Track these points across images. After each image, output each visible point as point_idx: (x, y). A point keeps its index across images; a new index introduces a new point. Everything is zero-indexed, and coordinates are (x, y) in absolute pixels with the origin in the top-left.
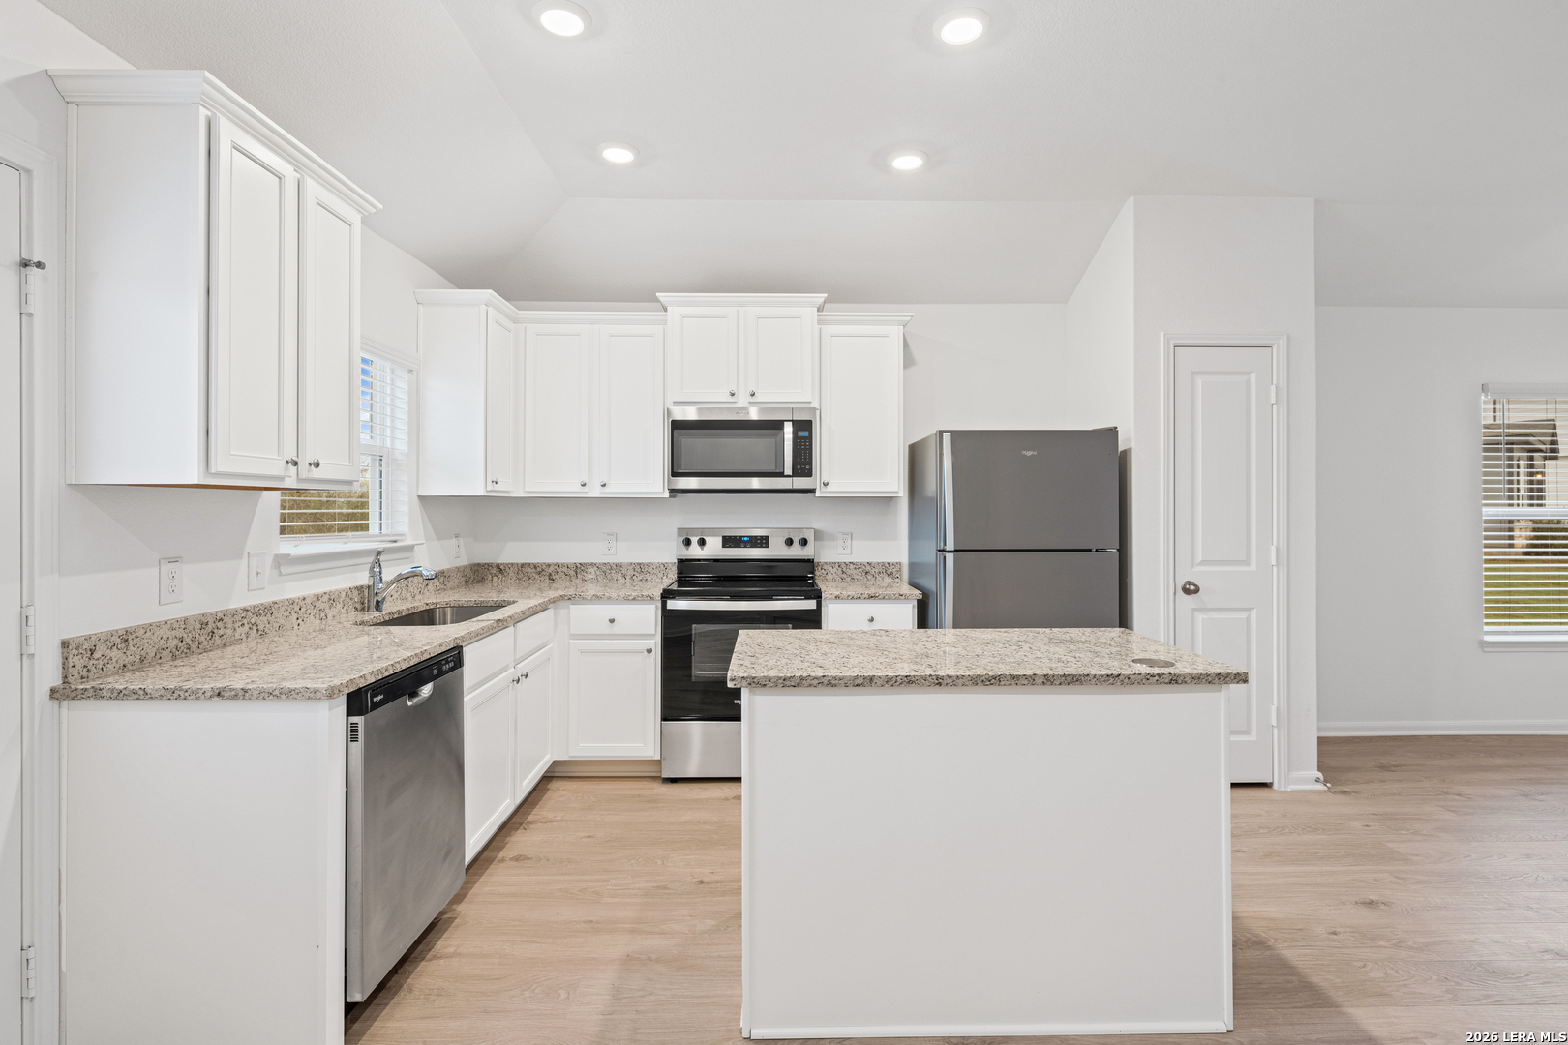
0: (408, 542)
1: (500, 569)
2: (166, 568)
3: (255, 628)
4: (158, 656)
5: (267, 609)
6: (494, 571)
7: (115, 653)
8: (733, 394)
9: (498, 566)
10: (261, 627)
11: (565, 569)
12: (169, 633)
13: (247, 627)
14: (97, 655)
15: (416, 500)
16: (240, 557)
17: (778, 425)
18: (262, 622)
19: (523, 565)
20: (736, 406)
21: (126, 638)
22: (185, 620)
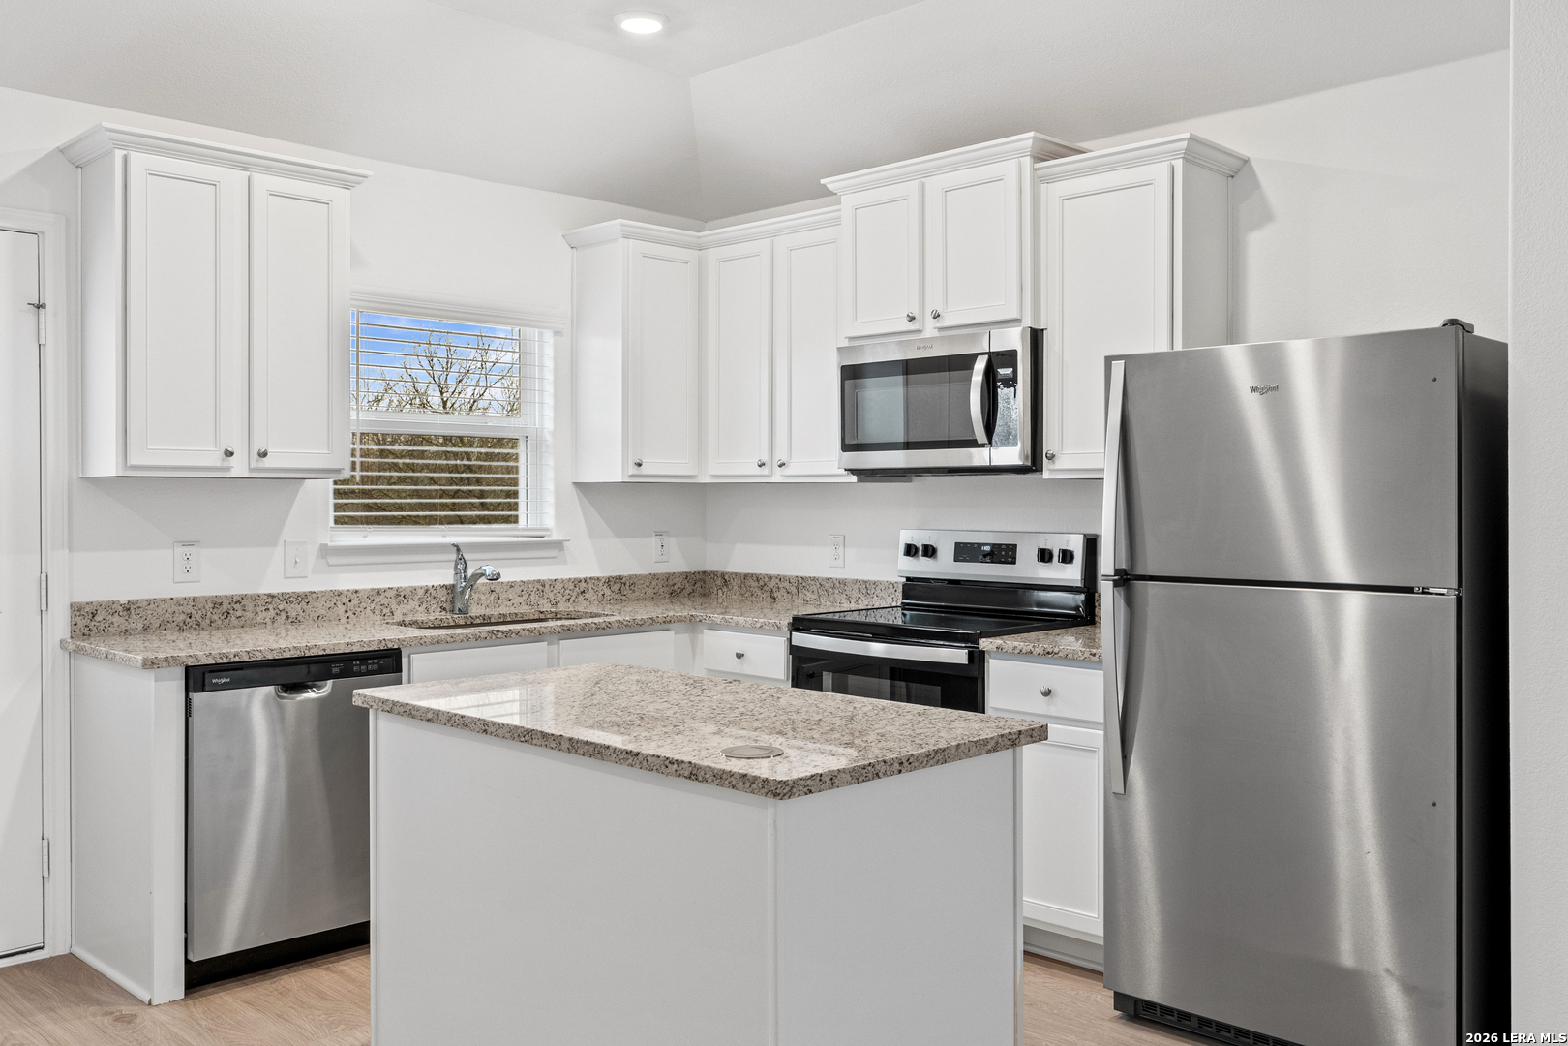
0: (555, 537)
1: (725, 579)
2: (180, 551)
3: (283, 615)
4: (164, 626)
5: (303, 598)
6: (719, 582)
7: (116, 619)
8: (912, 319)
9: (723, 575)
10: (293, 614)
11: (786, 584)
12: (175, 608)
13: (272, 613)
14: (97, 618)
15: (573, 492)
16: (274, 543)
17: (966, 362)
18: (294, 610)
19: (746, 576)
20: (922, 336)
21: (127, 608)
22: (194, 599)
